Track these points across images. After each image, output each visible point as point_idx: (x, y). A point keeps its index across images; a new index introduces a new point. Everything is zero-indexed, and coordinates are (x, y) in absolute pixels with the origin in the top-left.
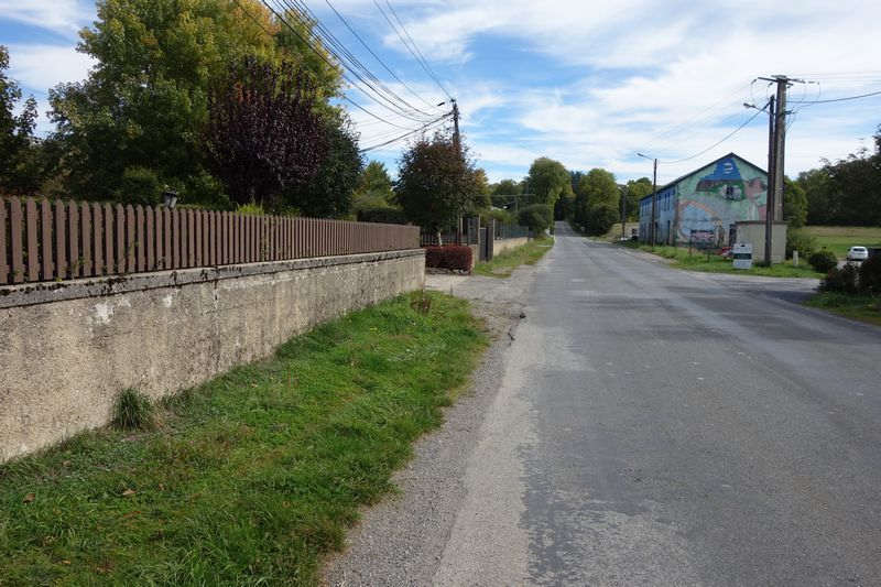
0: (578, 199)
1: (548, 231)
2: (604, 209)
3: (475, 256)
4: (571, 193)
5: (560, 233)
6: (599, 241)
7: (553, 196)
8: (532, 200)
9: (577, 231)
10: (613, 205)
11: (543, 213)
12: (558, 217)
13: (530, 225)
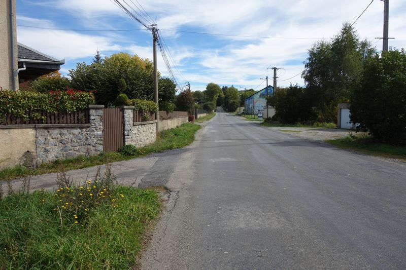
0: (226, 97)
1: (213, 111)
2: (234, 102)
3: (194, 118)
4: (223, 95)
5: (219, 111)
6: (232, 114)
7: (216, 98)
8: (207, 100)
9: (225, 111)
10: (238, 101)
11: (211, 104)
12: (218, 105)
13: (207, 109)
